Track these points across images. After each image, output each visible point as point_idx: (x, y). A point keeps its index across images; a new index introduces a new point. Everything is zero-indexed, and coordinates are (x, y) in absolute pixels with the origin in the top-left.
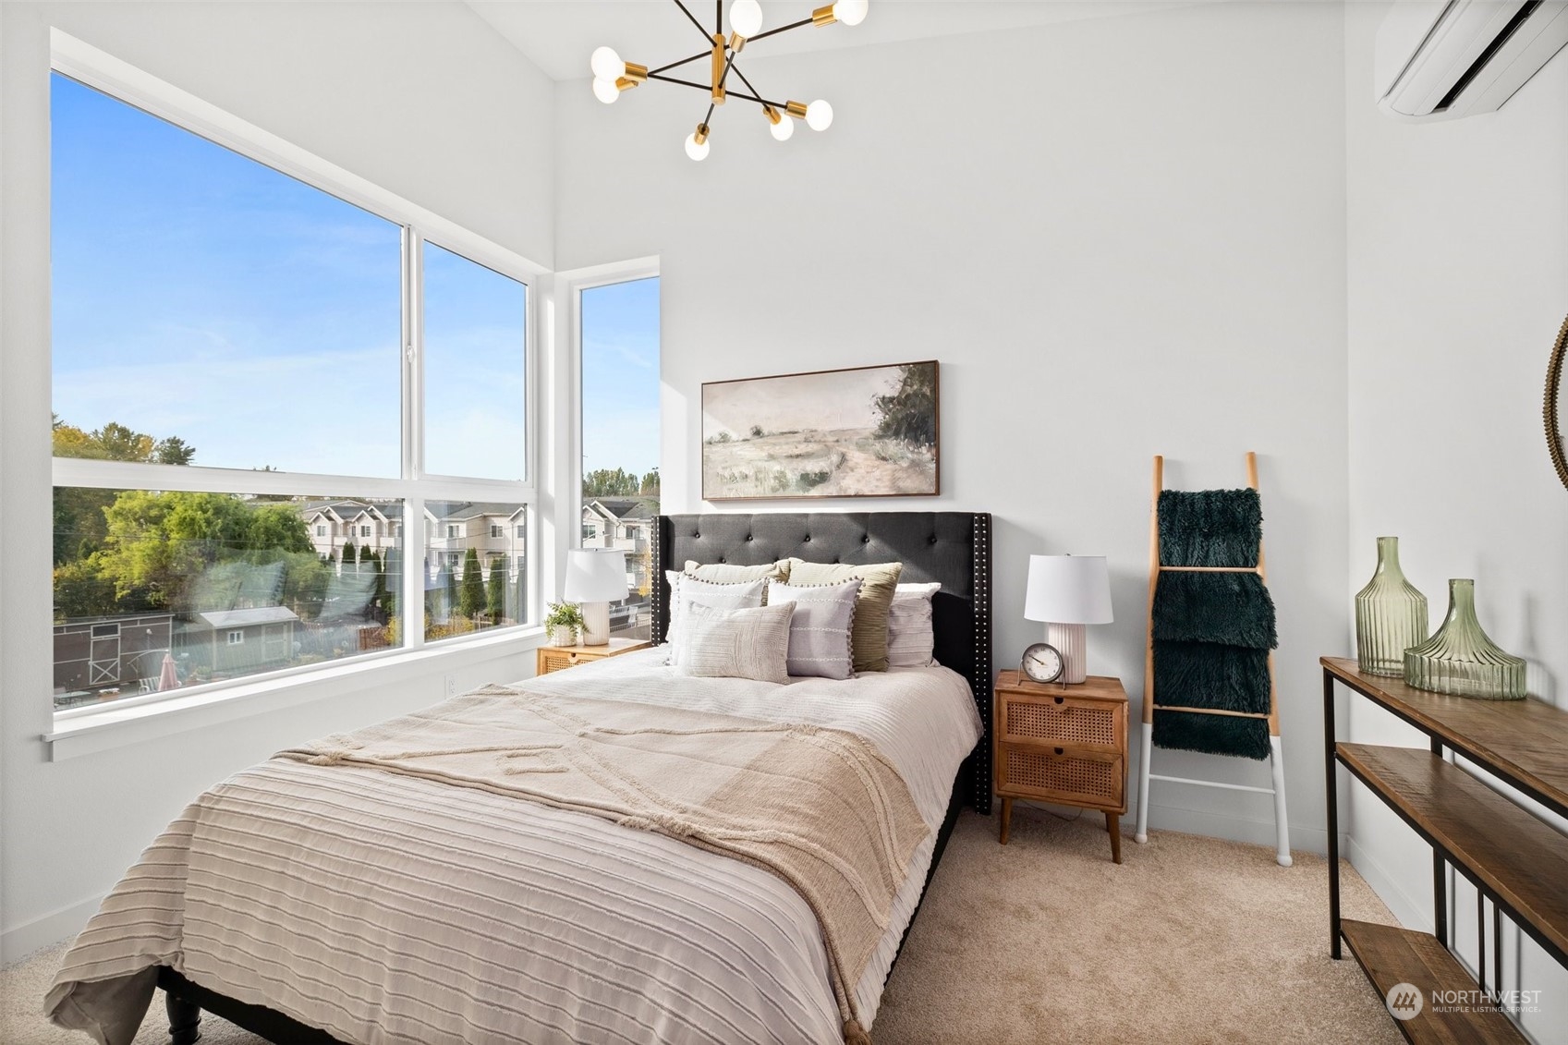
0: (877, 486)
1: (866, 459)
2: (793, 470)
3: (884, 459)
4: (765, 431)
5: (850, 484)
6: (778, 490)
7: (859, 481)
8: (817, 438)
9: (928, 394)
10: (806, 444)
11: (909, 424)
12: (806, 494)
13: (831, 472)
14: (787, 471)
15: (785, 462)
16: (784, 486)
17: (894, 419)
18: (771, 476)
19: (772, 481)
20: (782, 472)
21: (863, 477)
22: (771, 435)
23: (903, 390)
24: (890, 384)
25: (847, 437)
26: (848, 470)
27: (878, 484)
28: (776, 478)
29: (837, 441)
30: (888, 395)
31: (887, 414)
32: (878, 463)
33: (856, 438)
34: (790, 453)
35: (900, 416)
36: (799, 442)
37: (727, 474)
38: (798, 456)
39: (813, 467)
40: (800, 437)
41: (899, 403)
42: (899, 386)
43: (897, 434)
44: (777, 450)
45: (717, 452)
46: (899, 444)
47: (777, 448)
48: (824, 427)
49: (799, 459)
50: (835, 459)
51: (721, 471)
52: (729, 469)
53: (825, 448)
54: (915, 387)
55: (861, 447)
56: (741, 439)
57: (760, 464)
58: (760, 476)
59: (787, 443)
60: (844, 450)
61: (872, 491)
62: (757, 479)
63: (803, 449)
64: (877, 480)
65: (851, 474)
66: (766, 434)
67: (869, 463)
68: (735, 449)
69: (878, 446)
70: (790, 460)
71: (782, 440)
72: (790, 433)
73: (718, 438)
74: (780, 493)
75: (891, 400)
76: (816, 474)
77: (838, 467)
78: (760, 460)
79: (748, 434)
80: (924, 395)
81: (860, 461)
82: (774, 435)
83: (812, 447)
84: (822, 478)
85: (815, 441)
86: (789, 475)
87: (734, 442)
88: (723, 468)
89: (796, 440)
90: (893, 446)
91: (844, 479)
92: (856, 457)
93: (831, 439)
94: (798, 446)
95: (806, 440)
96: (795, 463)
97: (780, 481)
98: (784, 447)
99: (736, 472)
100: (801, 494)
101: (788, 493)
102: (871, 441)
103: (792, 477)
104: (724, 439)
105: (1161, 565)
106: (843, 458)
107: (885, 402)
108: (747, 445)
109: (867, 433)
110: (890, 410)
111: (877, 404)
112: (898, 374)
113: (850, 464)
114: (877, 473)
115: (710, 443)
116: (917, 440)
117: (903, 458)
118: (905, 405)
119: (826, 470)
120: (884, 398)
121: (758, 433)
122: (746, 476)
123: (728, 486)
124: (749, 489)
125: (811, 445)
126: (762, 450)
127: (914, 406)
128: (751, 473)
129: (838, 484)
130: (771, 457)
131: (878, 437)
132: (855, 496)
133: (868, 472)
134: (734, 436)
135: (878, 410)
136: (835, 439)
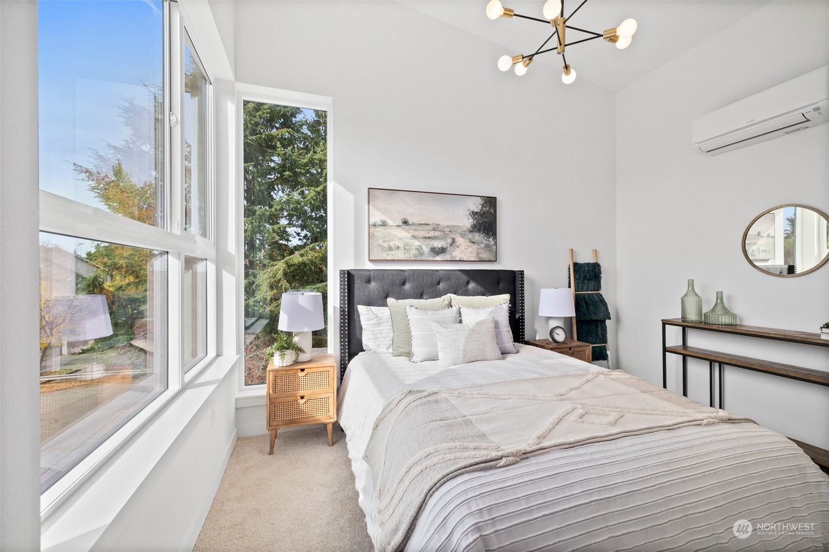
0: (470, 256)
1: (465, 242)
2: (426, 245)
3: (473, 242)
4: (410, 222)
5: (457, 254)
6: (418, 256)
7: (461, 253)
8: (440, 229)
9: (493, 213)
10: (434, 231)
11: (485, 226)
12: (434, 259)
13: (447, 247)
14: (423, 246)
15: (422, 240)
16: (421, 254)
17: (478, 222)
18: (414, 248)
19: (415, 251)
20: (420, 246)
21: (463, 251)
22: (413, 224)
23: (482, 210)
24: (476, 205)
25: (456, 230)
26: (456, 247)
27: (471, 255)
28: (416, 249)
29: (450, 231)
30: (475, 211)
31: (474, 220)
32: (470, 244)
33: (460, 231)
34: (425, 235)
35: (480, 222)
36: (430, 230)
37: (386, 245)
38: (429, 238)
39: (438, 244)
40: (430, 227)
41: (480, 216)
42: (480, 207)
43: (479, 231)
44: (417, 233)
45: (379, 232)
46: (480, 236)
47: (418, 232)
48: (444, 223)
49: (430, 239)
50: (449, 241)
51: (382, 243)
52: (387, 243)
53: (444, 234)
54: (487, 209)
55: (462, 235)
56: (395, 225)
57: (407, 241)
58: (407, 247)
59: (423, 230)
60: (454, 236)
61: (468, 259)
62: (405, 249)
63: (432, 234)
64: (470, 253)
65: (457, 249)
66: (411, 223)
67: (466, 244)
68: (391, 231)
69: (470, 236)
70: (424, 240)
71: (420, 228)
72: (425, 224)
73: (380, 223)
74: (419, 258)
75: (477, 213)
76: (439, 248)
77: (451, 245)
78: (407, 238)
79: (400, 224)
80: (491, 213)
81: (461, 243)
82: (415, 225)
83: (437, 234)
84: (443, 250)
85: (439, 231)
86: (424, 248)
87: (391, 226)
88: (384, 242)
89: (428, 229)
90: (477, 237)
91: (454, 251)
92: (460, 240)
93: (447, 230)
94: (430, 232)
95: (434, 230)
96: (428, 242)
97: (419, 251)
98: (421, 232)
99: (392, 244)
100: (431, 259)
101: (423, 258)
102: (467, 233)
103: (426, 249)
104: (384, 224)
105: (576, 291)
106: (454, 241)
107: (474, 214)
108: (399, 229)
109: (465, 229)
110: (476, 219)
111: (470, 214)
112: (480, 201)
113: (457, 244)
114: (470, 249)
115: (375, 226)
116: (488, 235)
117: (482, 243)
118: (483, 217)
119: (445, 246)
120: (473, 212)
121: (405, 222)
122: (398, 247)
123: (386, 253)
124: (400, 255)
125: (436, 232)
126: (409, 233)
127: (487, 218)
128: (401, 245)
129: (451, 254)
130: (414, 237)
131: (471, 231)
132: (460, 261)
133: (466, 249)
134: (390, 222)
135: (470, 218)
136: (449, 230)
